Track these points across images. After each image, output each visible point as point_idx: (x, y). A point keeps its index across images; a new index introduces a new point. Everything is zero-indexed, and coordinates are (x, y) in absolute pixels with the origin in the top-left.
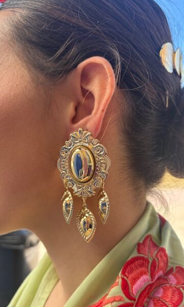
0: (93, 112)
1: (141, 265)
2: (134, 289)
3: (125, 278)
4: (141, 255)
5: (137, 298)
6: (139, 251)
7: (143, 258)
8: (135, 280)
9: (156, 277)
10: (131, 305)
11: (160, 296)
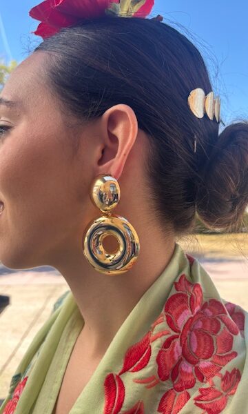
0: (117, 155)
1: (182, 301)
2: (178, 322)
3: (169, 314)
4: (179, 292)
5: (181, 330)
6: (177, 289)
7: (182, 295)
8: (178, 315)
9: (196, 311)
10: (177, 337)
11: (200, 327)
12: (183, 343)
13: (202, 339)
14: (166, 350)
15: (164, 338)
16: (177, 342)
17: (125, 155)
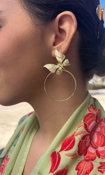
1: (92, 117)
2: (89, 127)
3: (85, 123)
5: (91, 131)
6: (90, 111)
7: (92, 114)
8: (90, 123)
10: (88, 135)
11: (99, 130)
12: (91, 138)
13: (100, 137)
14: (83, 140)
15: (82, 135)
16: (88, 137)
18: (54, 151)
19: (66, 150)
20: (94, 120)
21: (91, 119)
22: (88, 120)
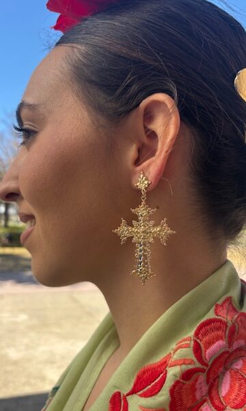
0: (157, 153)
1: (218, 329)
2: (207, 353)
3: (198, 341)
4: (219, 317)
5: (210, 363)
6: (216, 313)
7: (220, 321)
8: (209, 344)
10: (203, 371)
11: (238, 367)
12: (212, 381)
13: (237, 385)
14: (185, 382)
15: (184, 367)
16: (202, 377)
17: (167, 152)
18: (117, 390)
19: (141, 396)
20: (222, 338)
21: (213, 334)
22: (205, 334)
